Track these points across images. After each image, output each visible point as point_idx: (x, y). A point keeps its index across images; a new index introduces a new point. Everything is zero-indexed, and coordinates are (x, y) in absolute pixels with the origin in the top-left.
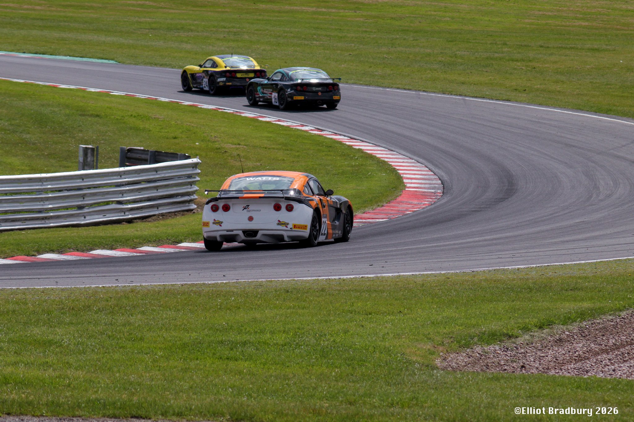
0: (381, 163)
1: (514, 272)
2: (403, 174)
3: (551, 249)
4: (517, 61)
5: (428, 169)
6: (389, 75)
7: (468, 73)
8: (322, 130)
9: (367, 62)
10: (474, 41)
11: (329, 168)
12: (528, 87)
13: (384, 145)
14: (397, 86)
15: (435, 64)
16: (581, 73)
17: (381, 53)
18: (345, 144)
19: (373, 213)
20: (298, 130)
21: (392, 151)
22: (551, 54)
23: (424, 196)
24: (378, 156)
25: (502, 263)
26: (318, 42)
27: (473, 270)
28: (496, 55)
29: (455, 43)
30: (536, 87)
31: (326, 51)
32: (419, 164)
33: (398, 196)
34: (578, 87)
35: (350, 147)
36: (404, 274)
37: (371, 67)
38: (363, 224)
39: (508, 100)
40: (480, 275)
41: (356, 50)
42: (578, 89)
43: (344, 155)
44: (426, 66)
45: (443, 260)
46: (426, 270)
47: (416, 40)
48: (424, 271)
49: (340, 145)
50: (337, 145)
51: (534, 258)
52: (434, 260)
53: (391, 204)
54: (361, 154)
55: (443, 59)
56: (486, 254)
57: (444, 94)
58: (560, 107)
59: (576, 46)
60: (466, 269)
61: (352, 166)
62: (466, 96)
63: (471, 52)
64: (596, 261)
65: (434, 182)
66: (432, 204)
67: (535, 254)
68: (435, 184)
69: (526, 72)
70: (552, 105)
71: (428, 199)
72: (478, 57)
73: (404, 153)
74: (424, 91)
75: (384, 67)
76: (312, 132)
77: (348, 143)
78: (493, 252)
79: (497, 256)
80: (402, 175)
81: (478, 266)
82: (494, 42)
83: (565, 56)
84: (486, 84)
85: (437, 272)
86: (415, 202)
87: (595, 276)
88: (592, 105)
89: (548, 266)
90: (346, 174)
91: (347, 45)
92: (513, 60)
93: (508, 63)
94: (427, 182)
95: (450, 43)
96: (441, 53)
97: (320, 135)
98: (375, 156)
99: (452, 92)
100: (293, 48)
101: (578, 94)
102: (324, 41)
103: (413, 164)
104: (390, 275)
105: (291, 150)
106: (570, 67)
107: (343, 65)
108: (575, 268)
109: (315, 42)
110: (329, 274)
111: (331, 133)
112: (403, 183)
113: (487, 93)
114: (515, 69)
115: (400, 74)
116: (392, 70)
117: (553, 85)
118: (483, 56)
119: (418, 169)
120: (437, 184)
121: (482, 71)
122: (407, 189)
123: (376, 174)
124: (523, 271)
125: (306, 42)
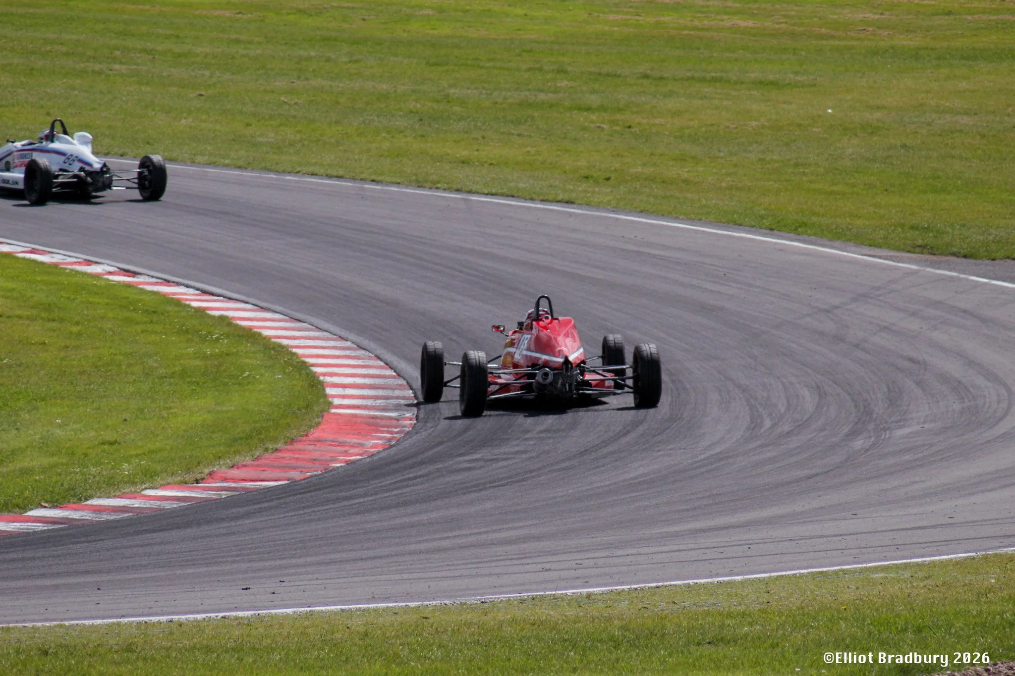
0: (273, 349)
1: (577, 601)
2: (324, 375)
3: (666, 548)
4: (589, 109)
5: (382, 364)
6: (292, 144)
7: (477, 139)
8: (135, 274)
9: (241, 112)
10: (490, 64)
11: (151, 362)
12: (616, 170)
13: (278, 308)
14: (310, 169)
15: (401, 116)
16: (736, 139)
17: (273, 92)
18: (189, 306)
19: (253, 465)
20: (77, 272)
21: (299, 321)
22: (670, 94)
23: (372, 425)
24: (266, 333)
25: (553, 581)
26: (124, 67)
27: (483, 598)
28: (542, 97)
29: (445, 68)
30: (633, 170)
31: (143, 88)
32: (363, 352)
33: (311, 427)
34: (731, 170)
35: (201, 311)
36: (323, 608)
37: (248, 125)
38: (229, 493)
39: (569, 202)
40: (499, 610)
41: (215, 84)
42: (729, 175)
43: (187, 331)
44: (380, 122)
45: (415, 576)
46: (373, 599)
47: (356, 61)
48: (368, 601)
49: (176, 309)
50: (169, 308)
51: (625, 569)
52: (393, 577)
53: (297, 446)
54: (226, 330)
55: (418, 106)
56: (515, 562)
57: (420, 187)
58: (689, 219)
59: (724, 75)
60: (468, 595)
61: (205, 357)
62: (470, 192)
63: (484, 88)
64: (768, 575)
65: (397, 393)
66: (391, 446)
67: (629, 559)
68: (398, 398)
69: (611, 135)
70: (670, 213)
71: (382, 432)
72: (500, 100)
73: (326, 326)
74: (373, 181)
75: (281, 125)
76: (111, 277)
77: (195, 304)
78: (530, 557)
79: (540, 567)
80: (321, 378)
81: (496, 590)
82: (538, 66)
83: (701, 98)
84: (517, 163)
85: (400, 604)
86: (355, 440)
87: (765, 611)
88: (763, 212)
89: (658, 587)
90: (190, 376)
91: (193, 74)
92: (580, 109)
93: (568, 114)
94: (381, 393)
95: (434, 68)
96: (413, 91)
97: (129, 285)
98: (260, 334)
99: (438, 182)
100: (65, 80)
101: (730, 188)
102: (138, 64)
103: (348, 353)
104: (290, 611)
105: (62, 320)
106: (712, 125)
107: (183, 121)
108: (720, 591)
109: (117, 67)
110: (146, 611)
111: (154, 280)
112: (326, 396)
113: (521, 185)
114: (585, 129)
115: (318, 140)
116: (299, 132)
117: (673, 166)
118: (511, 100)
119: (360, 362)
120: (404, 398)
121: (510, 134)
122: (333, 411)
123: (262, 375)
124: (599, 600)
125: (97, 67)
